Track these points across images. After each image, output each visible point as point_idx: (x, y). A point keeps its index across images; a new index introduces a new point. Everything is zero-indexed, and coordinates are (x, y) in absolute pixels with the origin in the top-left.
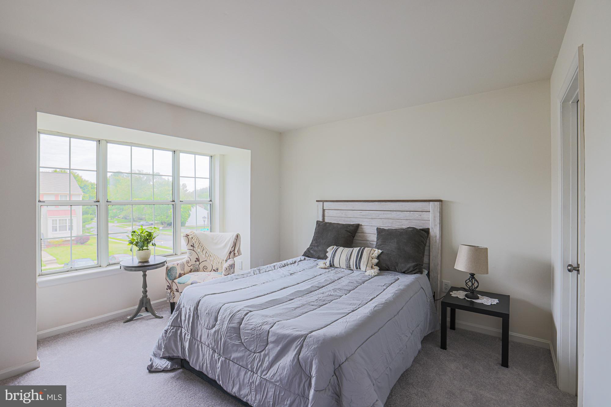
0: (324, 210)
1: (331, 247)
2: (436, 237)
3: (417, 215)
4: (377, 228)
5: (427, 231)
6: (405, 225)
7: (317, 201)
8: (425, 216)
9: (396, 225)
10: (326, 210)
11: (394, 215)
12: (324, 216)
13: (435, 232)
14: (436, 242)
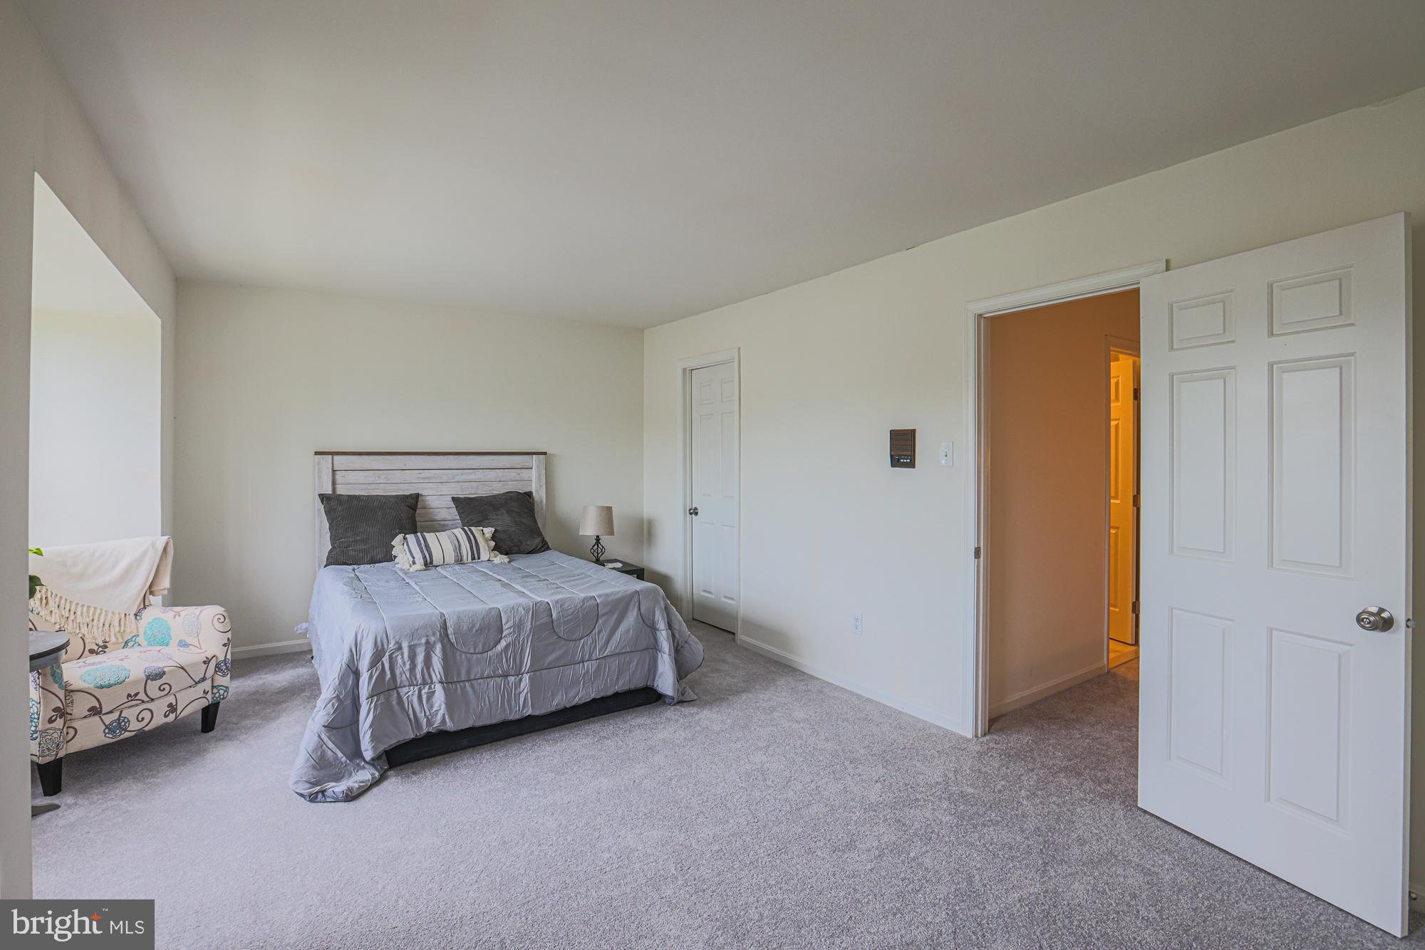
0: (334, 471)
1: (400, 536)
2: (542, 502)
3: (514, 474)
4: (452, 498)
5: (529, 494)
6: (498, 489)
7: (317, 453)
8: (525, 474)
9: (483, 491)
10: (338, 472)
11: (479, 475)
12: (334, 483)
13: (539, 494)
14: (542, 509)
